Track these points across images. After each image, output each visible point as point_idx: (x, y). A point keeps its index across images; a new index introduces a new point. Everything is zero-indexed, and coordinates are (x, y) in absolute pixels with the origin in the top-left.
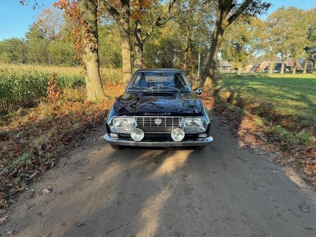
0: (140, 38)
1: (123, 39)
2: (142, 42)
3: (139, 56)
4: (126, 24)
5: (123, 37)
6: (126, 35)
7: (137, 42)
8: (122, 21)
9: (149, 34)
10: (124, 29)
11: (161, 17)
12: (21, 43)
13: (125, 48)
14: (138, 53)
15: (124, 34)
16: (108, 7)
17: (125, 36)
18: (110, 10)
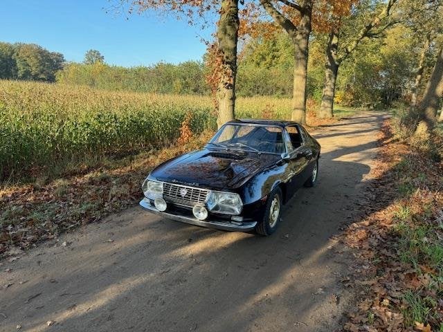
0: (335, 58)
1: (297, 63)
2: (336, 63)
3: (329, 83)
4: (304, 41)
5: (298, 59)
6: (302, 56)
7: (329, 64)
8: (299, 37)
9: (349, 50)
10: (300, 49)
11: (373, 24)
12: (197, 67)
13: (298, 75)
14: (328, 80)
15: (300, 55)
16: (282, 20)
17: (301, 59)
18: (285, 24)
